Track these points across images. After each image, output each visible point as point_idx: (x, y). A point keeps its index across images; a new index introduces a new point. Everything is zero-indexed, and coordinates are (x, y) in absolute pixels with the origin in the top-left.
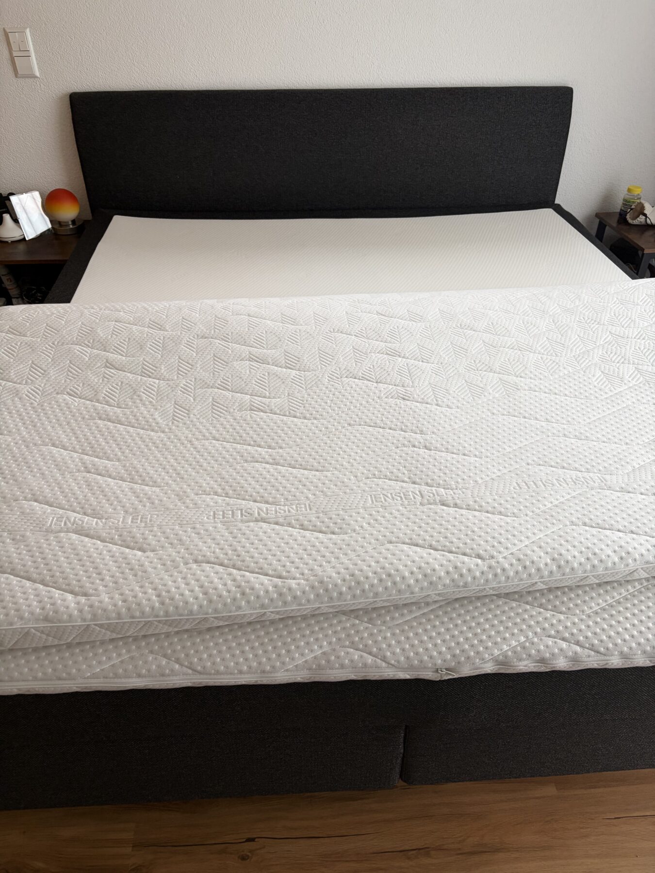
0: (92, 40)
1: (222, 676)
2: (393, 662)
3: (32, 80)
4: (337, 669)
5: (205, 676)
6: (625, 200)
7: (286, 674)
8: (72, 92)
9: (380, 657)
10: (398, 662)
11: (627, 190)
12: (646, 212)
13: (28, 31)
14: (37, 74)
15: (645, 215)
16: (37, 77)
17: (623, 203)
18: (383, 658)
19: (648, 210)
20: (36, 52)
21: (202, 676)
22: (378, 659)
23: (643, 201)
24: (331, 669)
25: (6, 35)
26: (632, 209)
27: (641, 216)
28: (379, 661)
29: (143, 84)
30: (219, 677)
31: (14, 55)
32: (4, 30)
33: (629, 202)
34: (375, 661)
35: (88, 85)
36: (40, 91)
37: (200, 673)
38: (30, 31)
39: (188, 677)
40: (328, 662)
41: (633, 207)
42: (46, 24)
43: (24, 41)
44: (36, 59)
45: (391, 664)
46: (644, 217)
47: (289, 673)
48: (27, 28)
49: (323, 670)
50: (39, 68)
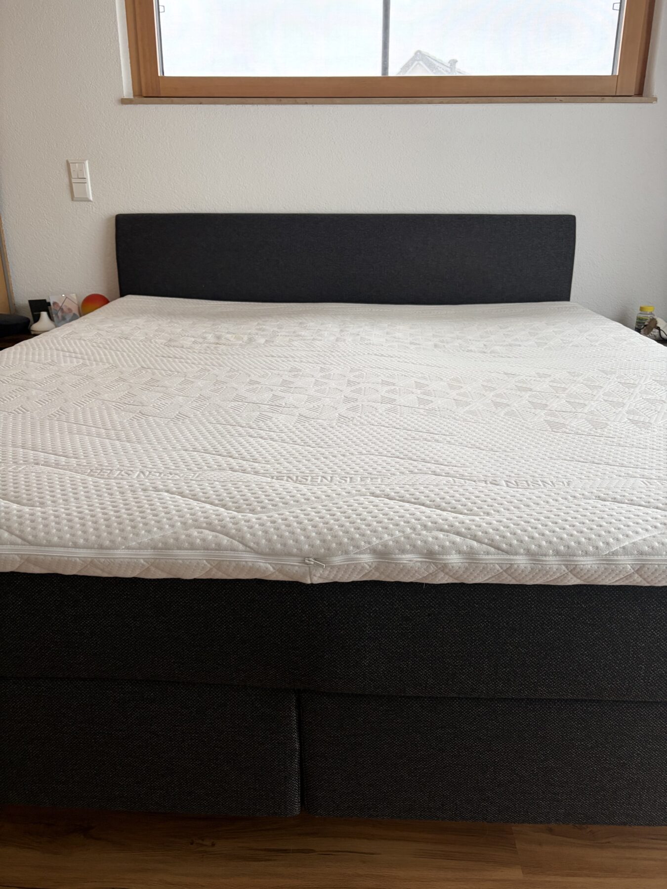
0: (141, 171)
1: (55, 549)
2: (252, 544)
3: (85, 203)
4: (186, 549)
5: (35, 548)
6: (639, 319)
7: (126, 551)
8: (117, 213)
9: (237, 538)
10: (258, 544)
11: (639, 309)
12: (658, 325)
13: (87, 162)
14: (91, 198)
15: (658, 328)
16: (90, 201)
17: (637, 322)
18: (240, 540)
19: (661, 323)
20: (91, 180)
21: (32, 548)
22: (235, 540)
23: (655, 317)
24: (179, 548)
25: (68, 164)
26: (645, 326)
27: (654, 330)
28: (236, 543)
29: (181, 208)
30: (51, 549)
31: (73, 181)
32: (67, 161)
33: (642, 320)
34: (231, 542)
35: (133, 209)
36: (91, 213)
37: (30, 543)
38: (89, 163)
39: (16, 547)
40: (177, 541)
41: (646, 323)
42: (102, 157)
43: (82, 170)
44: (91, 186)
45: (249, 547)
46: (657, 331)
47: (130, 552)
48: (85, 160)
49: (169, 549)
50: (93, 194)
